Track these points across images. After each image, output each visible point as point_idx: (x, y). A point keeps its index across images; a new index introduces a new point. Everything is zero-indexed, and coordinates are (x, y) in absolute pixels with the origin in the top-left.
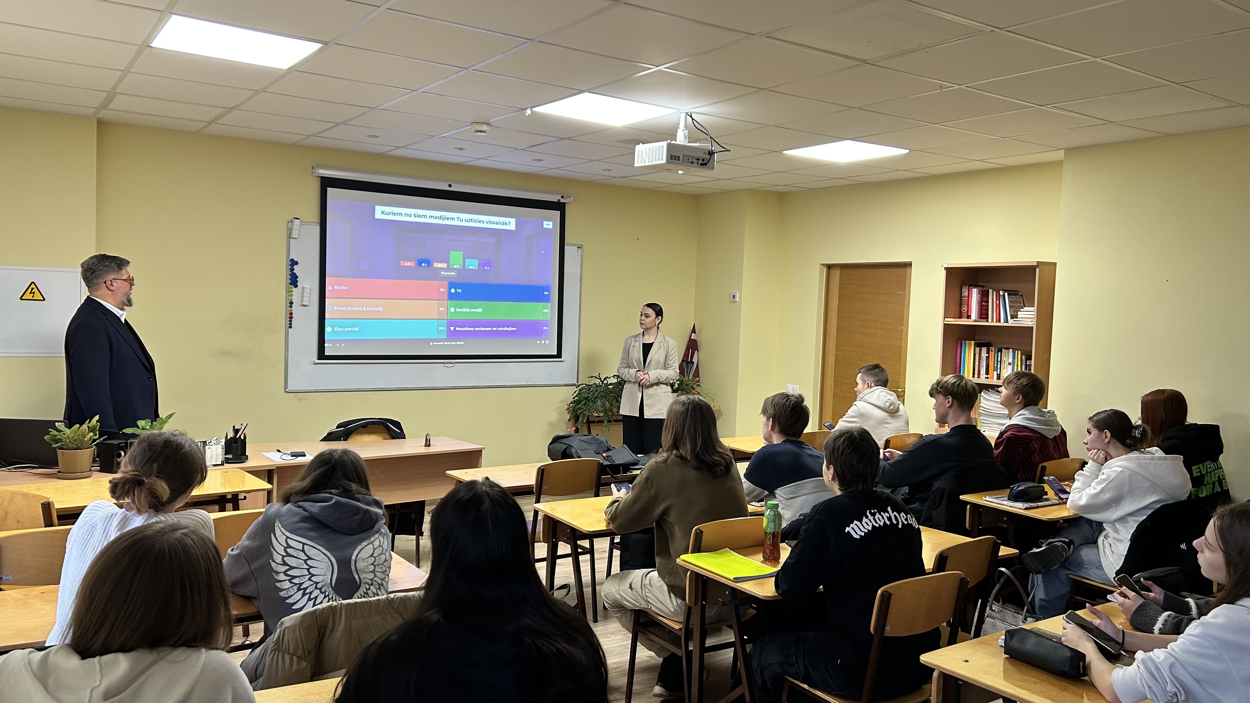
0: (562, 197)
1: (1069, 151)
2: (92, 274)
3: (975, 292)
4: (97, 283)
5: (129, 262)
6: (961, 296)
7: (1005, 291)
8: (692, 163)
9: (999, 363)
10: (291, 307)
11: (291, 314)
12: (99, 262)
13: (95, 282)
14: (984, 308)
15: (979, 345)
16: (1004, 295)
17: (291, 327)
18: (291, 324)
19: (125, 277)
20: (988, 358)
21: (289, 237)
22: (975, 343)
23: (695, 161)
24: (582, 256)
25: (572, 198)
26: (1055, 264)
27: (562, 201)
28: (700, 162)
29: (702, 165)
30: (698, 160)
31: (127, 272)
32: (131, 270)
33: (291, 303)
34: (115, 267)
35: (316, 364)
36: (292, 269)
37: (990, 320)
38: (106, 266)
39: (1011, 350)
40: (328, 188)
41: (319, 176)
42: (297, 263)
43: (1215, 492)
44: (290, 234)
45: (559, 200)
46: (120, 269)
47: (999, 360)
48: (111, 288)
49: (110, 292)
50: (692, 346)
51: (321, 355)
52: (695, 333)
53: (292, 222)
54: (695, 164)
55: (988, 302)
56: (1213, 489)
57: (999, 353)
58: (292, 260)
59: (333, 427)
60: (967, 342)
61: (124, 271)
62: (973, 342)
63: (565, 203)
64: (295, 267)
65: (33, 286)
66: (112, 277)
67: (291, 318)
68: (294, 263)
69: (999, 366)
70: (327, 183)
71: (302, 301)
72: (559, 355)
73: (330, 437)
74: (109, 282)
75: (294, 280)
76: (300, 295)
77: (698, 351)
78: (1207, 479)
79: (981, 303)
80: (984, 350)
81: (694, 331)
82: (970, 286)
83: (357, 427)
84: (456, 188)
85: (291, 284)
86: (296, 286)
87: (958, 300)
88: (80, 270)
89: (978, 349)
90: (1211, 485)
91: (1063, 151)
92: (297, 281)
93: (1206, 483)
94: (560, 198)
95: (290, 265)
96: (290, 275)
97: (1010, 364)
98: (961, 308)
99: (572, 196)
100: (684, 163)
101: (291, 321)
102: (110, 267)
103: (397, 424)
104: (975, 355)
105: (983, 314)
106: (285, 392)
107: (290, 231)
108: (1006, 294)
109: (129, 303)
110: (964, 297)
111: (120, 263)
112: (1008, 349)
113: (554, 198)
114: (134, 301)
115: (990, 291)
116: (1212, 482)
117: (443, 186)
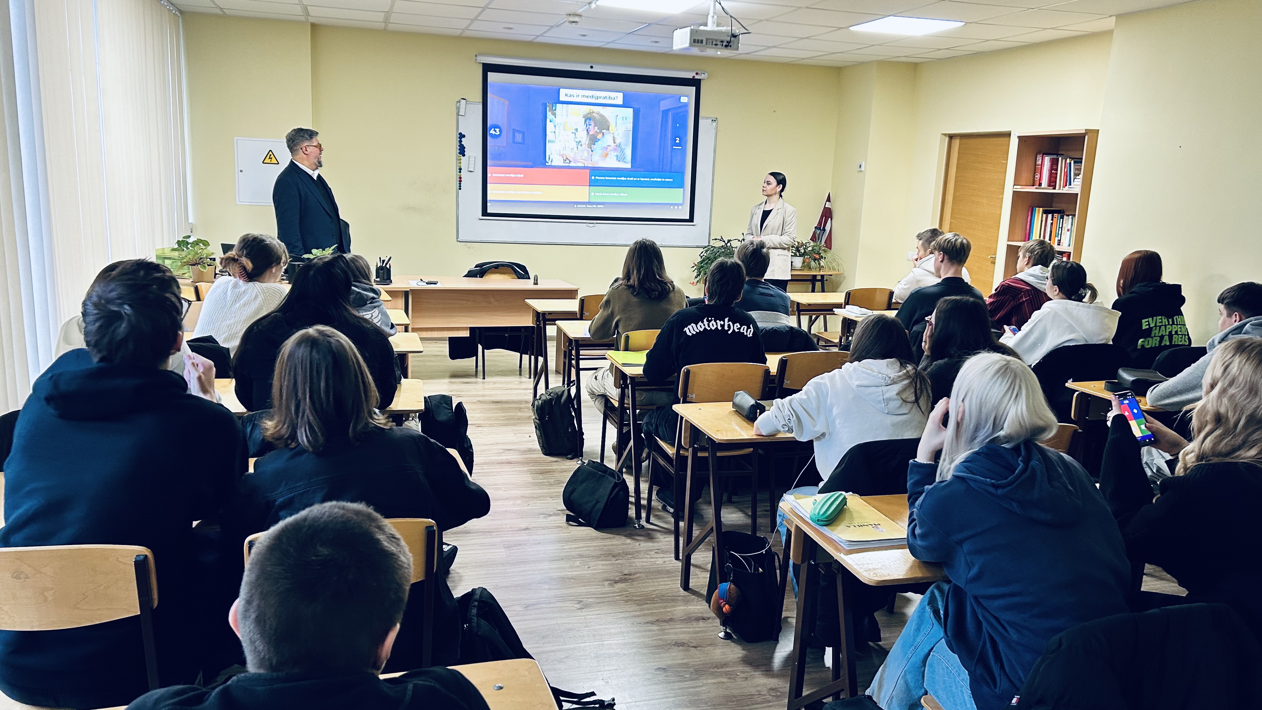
0: (697, 74)
1: (1120, 17)
2: (292, 142)
3: (1047, 159)
4: (296, 150)
5: (317, 133)
6: (1036, 165)
7: (1072, 158)
8: (716, 45)
9: (1060, 229)
10: (460, 172)
11: (460, 178)
12: (296, 133)
13: (295, 148)
14: (1053, 175)
15: (1046, 212)
16: (1070, 163)
17: (460, 189)
18: (460, 186)
19: (315, 144)
20: (1052, 224)
21: (458, 115)
22: (1043, 210)
23: (719, 43)
24: (716, 128)
25: (706, 74)
26: (1097, 131)
27: (697, 77)
28: (725, 44)
29: (726, 46)
30: (722, 42)
31: (317, 140)
32: (320, 139)
33: (460, 169)
34: (307, 137)
35: (480, 219)
36: (460, 141)
37: (1057, 187)
38: (301, 136)
39: (1070, 217)
40: (489, 73)
41: (480, 63)
42: (464, 136)
43: (1163, 344)
44: (459, 112)
45: (694, 77)
46: (311, 138)
47: (1061, 226)
48: (306, 152)
49: (305, 156)
50: (827, 214)
51: (485, 213)
52: (830, 201)
53: (459, 102)
54: (719, 46)
55: (1057, 170)
56: (1161, 341)
57: (1061, 220)
58: (460, 134)
59: (472, 267)
60: (1037, 208)
61: (314, 140)
62: (1041, 209)
63: (700, 80)
64: (463, 139)
65: (270, 153)
66: (306, 144)
67: (460, 181)
68: (462, 136)
69: (1060, 233)
70: (488, 68)
71: (468, 167)
72: (691, 219)
73: (471, 274)
74: (304, 148)
75: (462, 151)
76: (467, 163)
77: (831, 219)
78: (1155, 332)
79: (1051, 171)
80: (1050, 216)
81: (829, 200)
82: (1044, 154)
83: (490, 268)
84: (597, 69)
85: (460, 153)
86: (464, 155)
87: (1033, 168)
88: (285, 140)
89: (1044, 215)
90: (1158, 339)
91: (1114, 18)
92: (465, 151)
93: (1153, 335)
94: (695, 75)
95: (459, 138)
96: (459, 146)
97: (1068, 230)
98: (1034, 176)
99: (707, 72)
100: (708, 46)
101: (460, 184)
102: (304, 137)
103: (523, 268)
104: (1042, 221)
105: (1052, 183)
106: (457, 241)
107: (458, 109)
108: (1072, 162)
109: (320, 165)
110: (1038, 165)
111: (311, 134)
112: (1068, 215)
113: (689, 75)
114: (323, 163)
115: (1060, 159)
116: (1160, 335)
117: (587, 68)
